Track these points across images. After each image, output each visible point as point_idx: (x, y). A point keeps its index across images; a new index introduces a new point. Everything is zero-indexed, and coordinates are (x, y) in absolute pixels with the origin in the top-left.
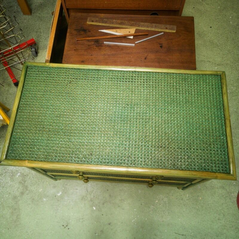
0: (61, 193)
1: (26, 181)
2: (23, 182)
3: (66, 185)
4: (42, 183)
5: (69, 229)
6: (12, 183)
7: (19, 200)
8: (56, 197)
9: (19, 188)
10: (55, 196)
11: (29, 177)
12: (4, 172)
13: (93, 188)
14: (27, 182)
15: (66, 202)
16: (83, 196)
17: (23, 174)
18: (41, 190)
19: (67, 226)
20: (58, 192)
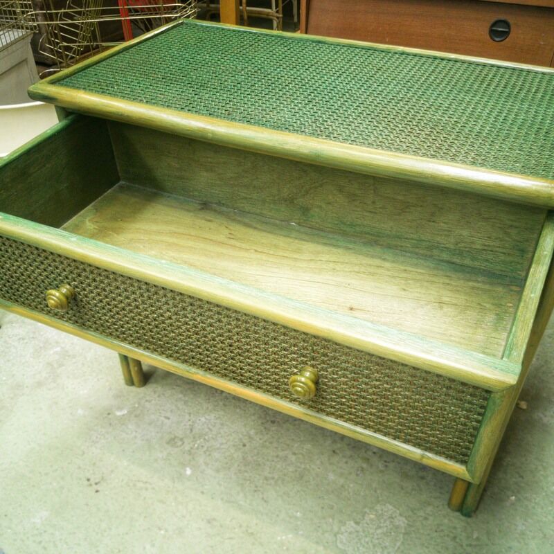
0: (125, 412)
1: (63, 365)
2: (55, 366)
3: (147, 401)
4: (96, 380)
5: (97, 491)
6: (31, 359)
7: (23, 394)
8: (110, 416)
9: (40, 373)
10: (109, 414)
11: (74, 360)
12: (31, 336)
13: (209, 428)
14: (64, 367)
15: (127, 434)
16: (175, 437)
17: (67, 351)
18: (86, 391)
19: (96, 484)
20: (120, 409)
